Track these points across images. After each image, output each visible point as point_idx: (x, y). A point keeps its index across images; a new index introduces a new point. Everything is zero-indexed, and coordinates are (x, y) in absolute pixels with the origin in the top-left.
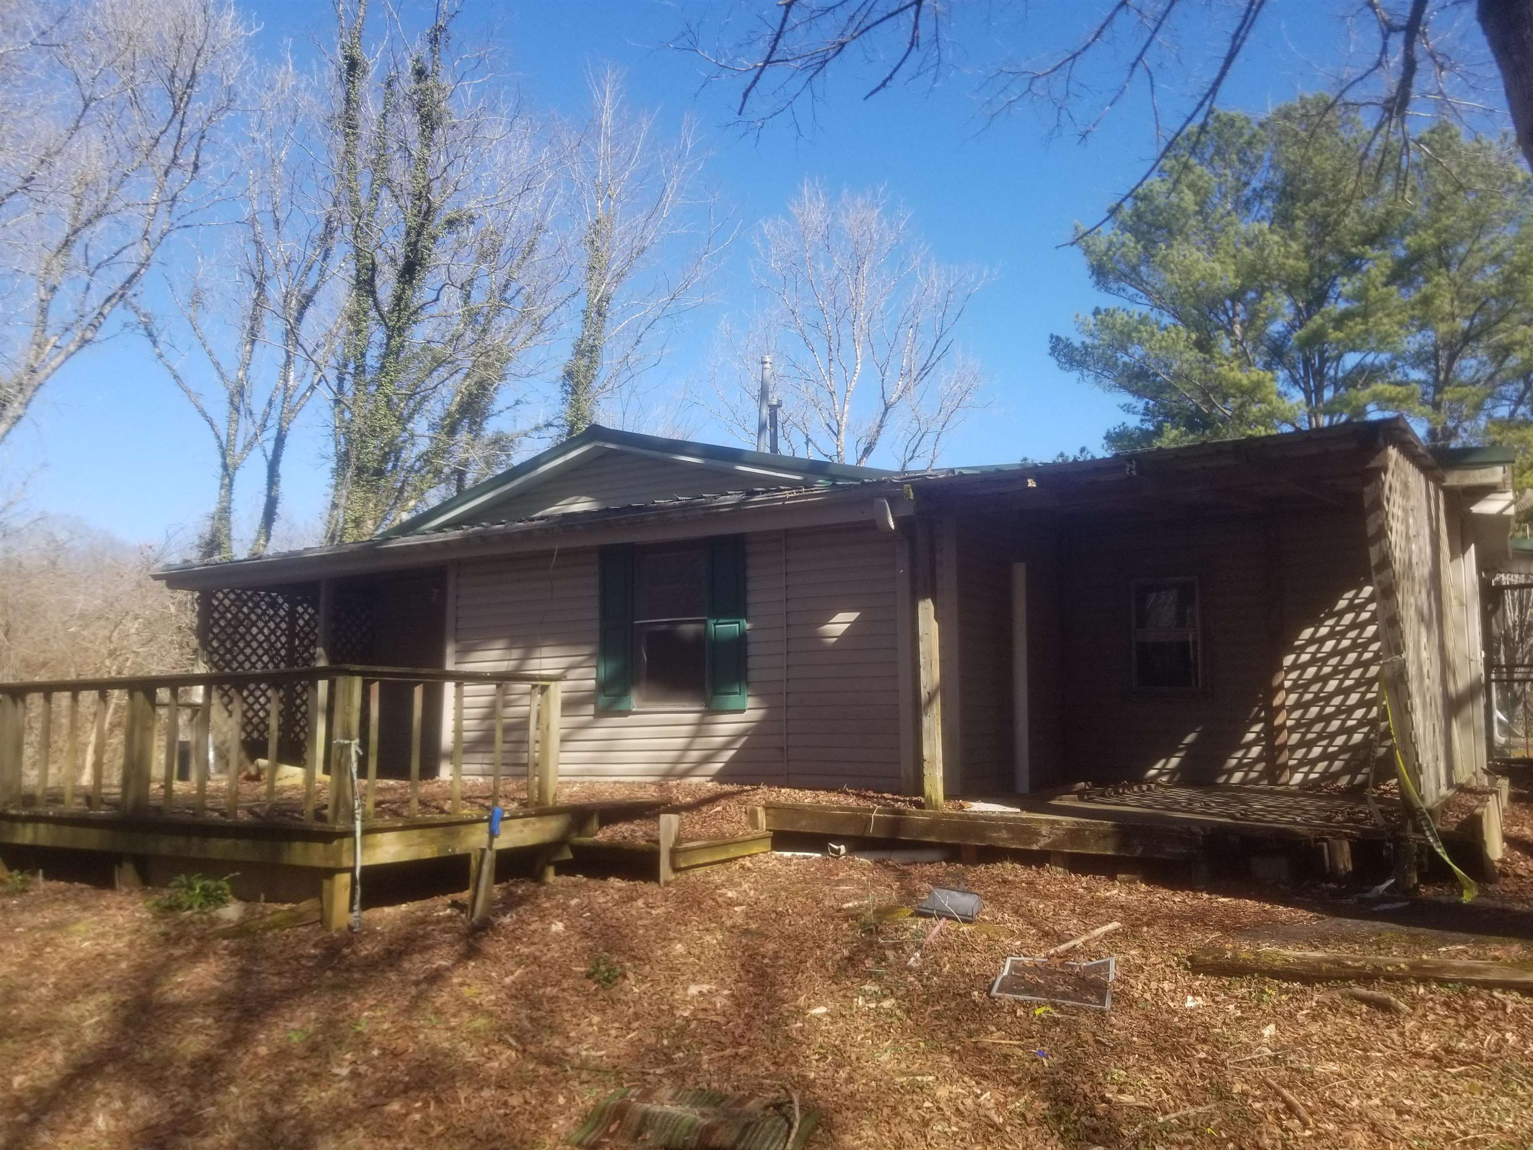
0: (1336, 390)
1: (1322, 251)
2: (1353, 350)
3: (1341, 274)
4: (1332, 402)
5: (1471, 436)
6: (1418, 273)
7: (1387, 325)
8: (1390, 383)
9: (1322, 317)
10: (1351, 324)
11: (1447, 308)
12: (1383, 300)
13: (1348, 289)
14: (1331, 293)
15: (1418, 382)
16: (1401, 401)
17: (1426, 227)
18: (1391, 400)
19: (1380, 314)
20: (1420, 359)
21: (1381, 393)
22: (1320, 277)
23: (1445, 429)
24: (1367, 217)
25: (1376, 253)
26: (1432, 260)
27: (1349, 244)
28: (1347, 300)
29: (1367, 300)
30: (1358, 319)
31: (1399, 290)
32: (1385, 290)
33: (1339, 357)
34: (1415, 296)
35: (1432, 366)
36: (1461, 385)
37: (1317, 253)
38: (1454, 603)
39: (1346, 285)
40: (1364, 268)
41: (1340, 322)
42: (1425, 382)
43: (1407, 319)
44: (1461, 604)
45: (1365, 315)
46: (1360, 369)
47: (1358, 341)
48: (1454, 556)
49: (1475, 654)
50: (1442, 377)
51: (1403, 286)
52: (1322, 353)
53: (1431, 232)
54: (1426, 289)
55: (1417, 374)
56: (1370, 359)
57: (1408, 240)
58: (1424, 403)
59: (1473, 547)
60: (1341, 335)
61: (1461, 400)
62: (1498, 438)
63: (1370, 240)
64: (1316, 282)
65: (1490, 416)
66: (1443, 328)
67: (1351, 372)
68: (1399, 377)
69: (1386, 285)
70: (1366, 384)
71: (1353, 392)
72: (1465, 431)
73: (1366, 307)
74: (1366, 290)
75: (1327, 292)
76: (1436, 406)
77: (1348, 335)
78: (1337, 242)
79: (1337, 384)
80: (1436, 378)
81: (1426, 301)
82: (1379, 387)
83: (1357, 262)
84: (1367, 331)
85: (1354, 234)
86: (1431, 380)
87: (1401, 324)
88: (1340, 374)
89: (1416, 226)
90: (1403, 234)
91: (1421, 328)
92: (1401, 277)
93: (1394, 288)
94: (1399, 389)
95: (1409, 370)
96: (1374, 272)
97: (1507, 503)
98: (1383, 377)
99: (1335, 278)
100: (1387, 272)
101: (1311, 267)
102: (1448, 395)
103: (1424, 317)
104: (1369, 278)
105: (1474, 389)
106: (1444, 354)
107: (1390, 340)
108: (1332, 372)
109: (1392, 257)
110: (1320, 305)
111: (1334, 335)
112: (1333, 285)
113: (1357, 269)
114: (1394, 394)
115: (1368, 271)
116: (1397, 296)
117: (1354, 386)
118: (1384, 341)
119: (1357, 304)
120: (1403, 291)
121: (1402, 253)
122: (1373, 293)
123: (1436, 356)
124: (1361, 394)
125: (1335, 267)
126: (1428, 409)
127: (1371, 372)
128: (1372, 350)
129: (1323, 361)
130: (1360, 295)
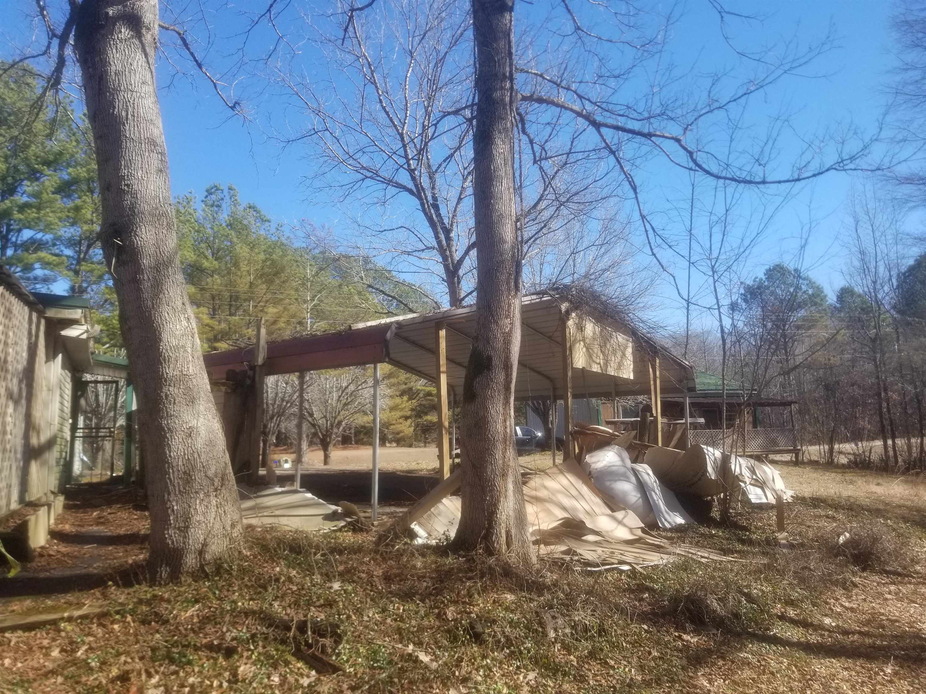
0: (15, 251)
1: (16, 162)
2: (29, 228)
3: (28, 179)
4: (11, 258)
5: (96, 293)
6: (74, 191)
7: (52, 218)
8: (52, 254)
9: (11, 202)
10: (29, 211)
11: (89, 216)
12: (51, 202)
13: (29, 189)
14: (19, 189)
15: (68, 257)
16: (54, 265)
17: (82, 166)
18: (49, 264)
19: (48, 210)
20: (72, 243)
21: (43, 258)
22: (13, 177)
23: (80, 287)
24: (47, 149)
25: (50, 173)
26: (84, 187)
27: (33, 161)
28: (28, 196)
29: (41, 199)
30: (34, 210)
31: (62, 198)
32: (53, 196)
33: (19, 231)
34: (71, 204)
35: (77, 249)
36: (92, 263)
37: (14, 162)
38: (45, 388)
39: (28, 187)
40: (42, 180)
41: (22, 208)
42: (72, 257)
43: (64, 217)
44: (49, 390)
45: (39, 208)
46: (32, 241)
47: (33, 223)
48: (48, 360)
49: (54, 421)
50: (82, 256)
51: (65, 197)
52: (9, 225)
53: (84, 169)
54: (78, 202)
55: (69, 252)
56: (39, 236)
57: (70, 170)
58: (70, 270)
59: (60, 355)
60: (22, 217)
61: (92, 271)
62: (109, 297)
63: (48, 163)
64: (10, 180)
65: (106, 284)
66: (86, 227)
67: (26, 241)
68: (57, 251)
69: (53, 193)
70: (35, 251)
71: (26, 254)
72: (92, 290)
73: (40, 204)
74: (41, 193)
75: (16, 187)
76: (77, 273)
77: (26, 218)
78: (26, 158)
79: (16, 246)
80: (79, 256)
81: (77, 209)
82: (42, 254)
83: (38, 175)
84: (38, 218)
85: (38, 157)
86: (76, 257)
87: (60, 219)
88: (19, 242)
89: (77, 164)
90: (69, 165)
91: (73, 224)
92: (63, 191)
93: (58, 197)
94: (54, 258)
95: (63, 248)
96: (47, 183)
97: (82, 331)
98: (47, 249)
99: (22, 180)
100: (56, 186)
101: (8, 169)
102: (84, 267)
103: (74, 218)
104: (44, 186)
105: (99, 267)
106: (85, 244)
107: (52, 227)
108: (14, 239)
109: (59, 178)
110: (12, 195)
111: (17, 216)
112: (20, 184)
113: (37, 179)
114: (51, 260)
115: (44, 182)
116: (60, 202)
117: (27, 250)
118: (48, 227)
119: (34, 200)
120: (65, 200)
121: (66, 177)
122: (45, 196)
123: (80, 243)
124: (31, 256)
125: (23, 173)
126: (71, 273)
127: (39, 244)
128: (41, 231)
129: (9, 231)
130: (37, 195)
